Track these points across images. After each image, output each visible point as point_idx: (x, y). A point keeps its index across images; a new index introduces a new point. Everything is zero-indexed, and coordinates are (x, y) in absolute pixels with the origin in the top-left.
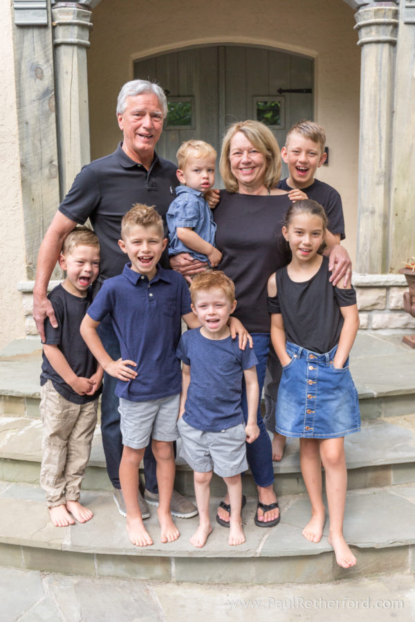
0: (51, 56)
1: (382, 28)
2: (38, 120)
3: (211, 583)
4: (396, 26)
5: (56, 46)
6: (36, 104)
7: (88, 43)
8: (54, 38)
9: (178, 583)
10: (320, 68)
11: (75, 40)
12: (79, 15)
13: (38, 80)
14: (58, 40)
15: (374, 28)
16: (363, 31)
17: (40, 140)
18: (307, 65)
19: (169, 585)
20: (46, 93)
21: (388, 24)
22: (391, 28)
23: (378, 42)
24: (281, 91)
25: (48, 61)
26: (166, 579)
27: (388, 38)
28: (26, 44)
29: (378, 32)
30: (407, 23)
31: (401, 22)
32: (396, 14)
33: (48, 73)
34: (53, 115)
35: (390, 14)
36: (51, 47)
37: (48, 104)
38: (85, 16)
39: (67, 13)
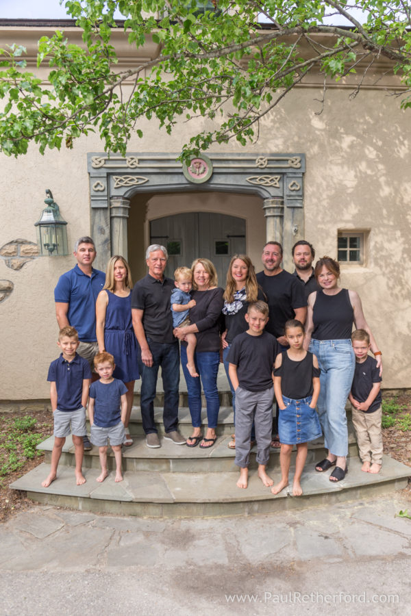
0: (109, 223)
1: (275, 210)
2: (102, 254)
3: (189, 472)
4: (283, 208)
5: (111, 218)
6: (101, 246)
7: (128, 216)
8: (111, 214)
9: (174, 472)
10: (248, 224)
11: (122, 215)
12: (124, 203)
13: (102, 235)
14: (113, 215)
15: (272, 210)
16: (267, 211)
17: (103, 265)
18: (242, 222)
19: (170, 473)
20: (106, 241)
21: (279, 208)
22: (280, 210)
23: (274, 216)
24: (228, 236)
25: (107, 225)
26: (168, 470)
27: (279, 214)
28: (96, 217)
29: (274, 211)
30: (288, 207)
31: (285, 207)
32: (282, 203)
33: (107, 231)
34: (110, 252)
35: (279, 203)
36: (109, 218)
37: (107, 247)
38: (127, 203)
39: (118, 202)
